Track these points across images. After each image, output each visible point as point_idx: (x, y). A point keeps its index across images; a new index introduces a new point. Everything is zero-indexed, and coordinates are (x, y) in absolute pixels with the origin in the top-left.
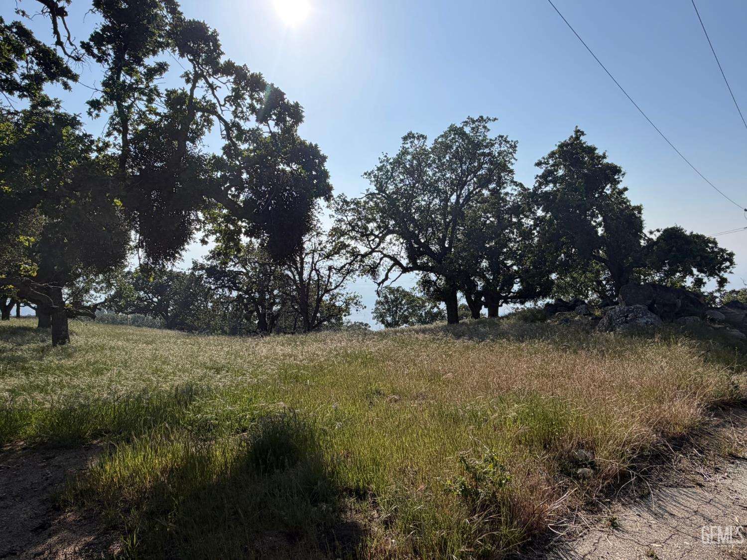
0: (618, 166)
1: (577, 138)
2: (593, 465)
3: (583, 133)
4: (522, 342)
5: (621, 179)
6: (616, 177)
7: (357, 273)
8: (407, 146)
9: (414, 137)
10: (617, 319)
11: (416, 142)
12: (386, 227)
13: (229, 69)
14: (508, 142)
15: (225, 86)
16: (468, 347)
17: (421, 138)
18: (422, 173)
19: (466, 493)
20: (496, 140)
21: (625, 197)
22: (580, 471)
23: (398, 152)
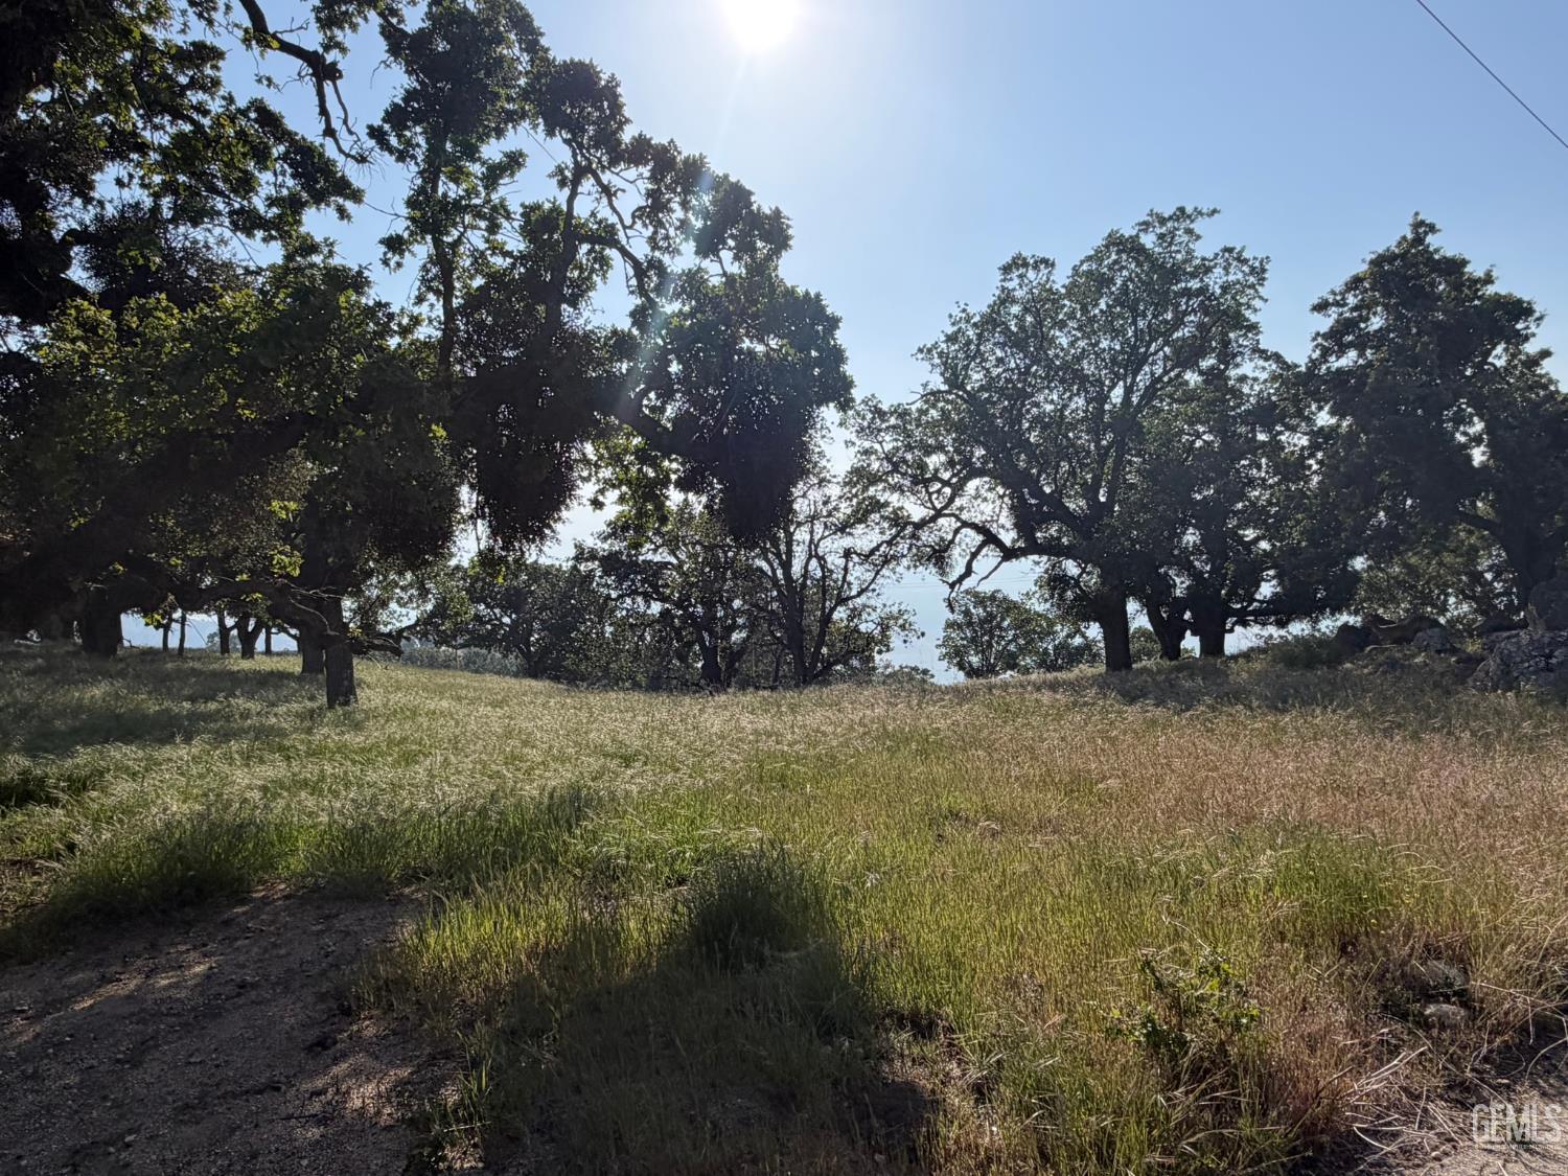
0: (1526, 299)
1: (1419, 240)
2: (1464, 998)
3: (1432, 228)
4: (1284, 711)
5: (1533, 329)
6: (1519, 326)
7: (905, 562)
8: (1010, 285)
9: (1025, 265)
10: (1522, 662)
11: (1031, 274)
12: (967, 462)
13: (641, 151)
14: (1245, 261)
15: (632, 185)
16: (1154, 722)
17: (1042, 266)
18: (1046, 341)
19: (1155, 1039)
20: (1215, 258)
21: (1543, 372)
22: (1430, 1010)
23: (991, 300)
